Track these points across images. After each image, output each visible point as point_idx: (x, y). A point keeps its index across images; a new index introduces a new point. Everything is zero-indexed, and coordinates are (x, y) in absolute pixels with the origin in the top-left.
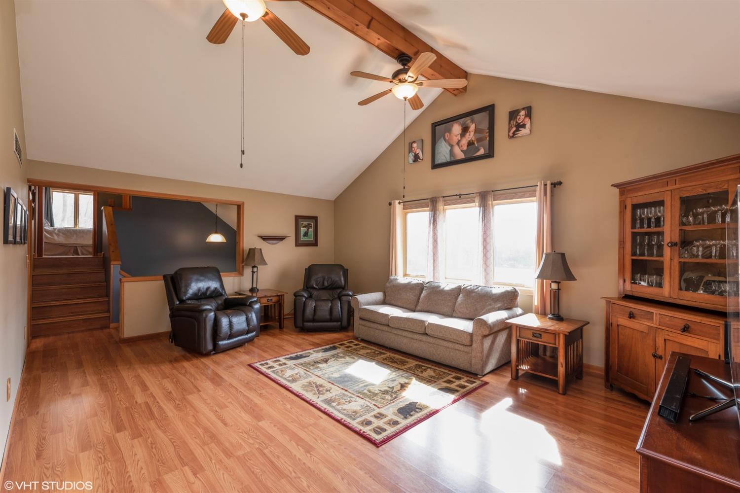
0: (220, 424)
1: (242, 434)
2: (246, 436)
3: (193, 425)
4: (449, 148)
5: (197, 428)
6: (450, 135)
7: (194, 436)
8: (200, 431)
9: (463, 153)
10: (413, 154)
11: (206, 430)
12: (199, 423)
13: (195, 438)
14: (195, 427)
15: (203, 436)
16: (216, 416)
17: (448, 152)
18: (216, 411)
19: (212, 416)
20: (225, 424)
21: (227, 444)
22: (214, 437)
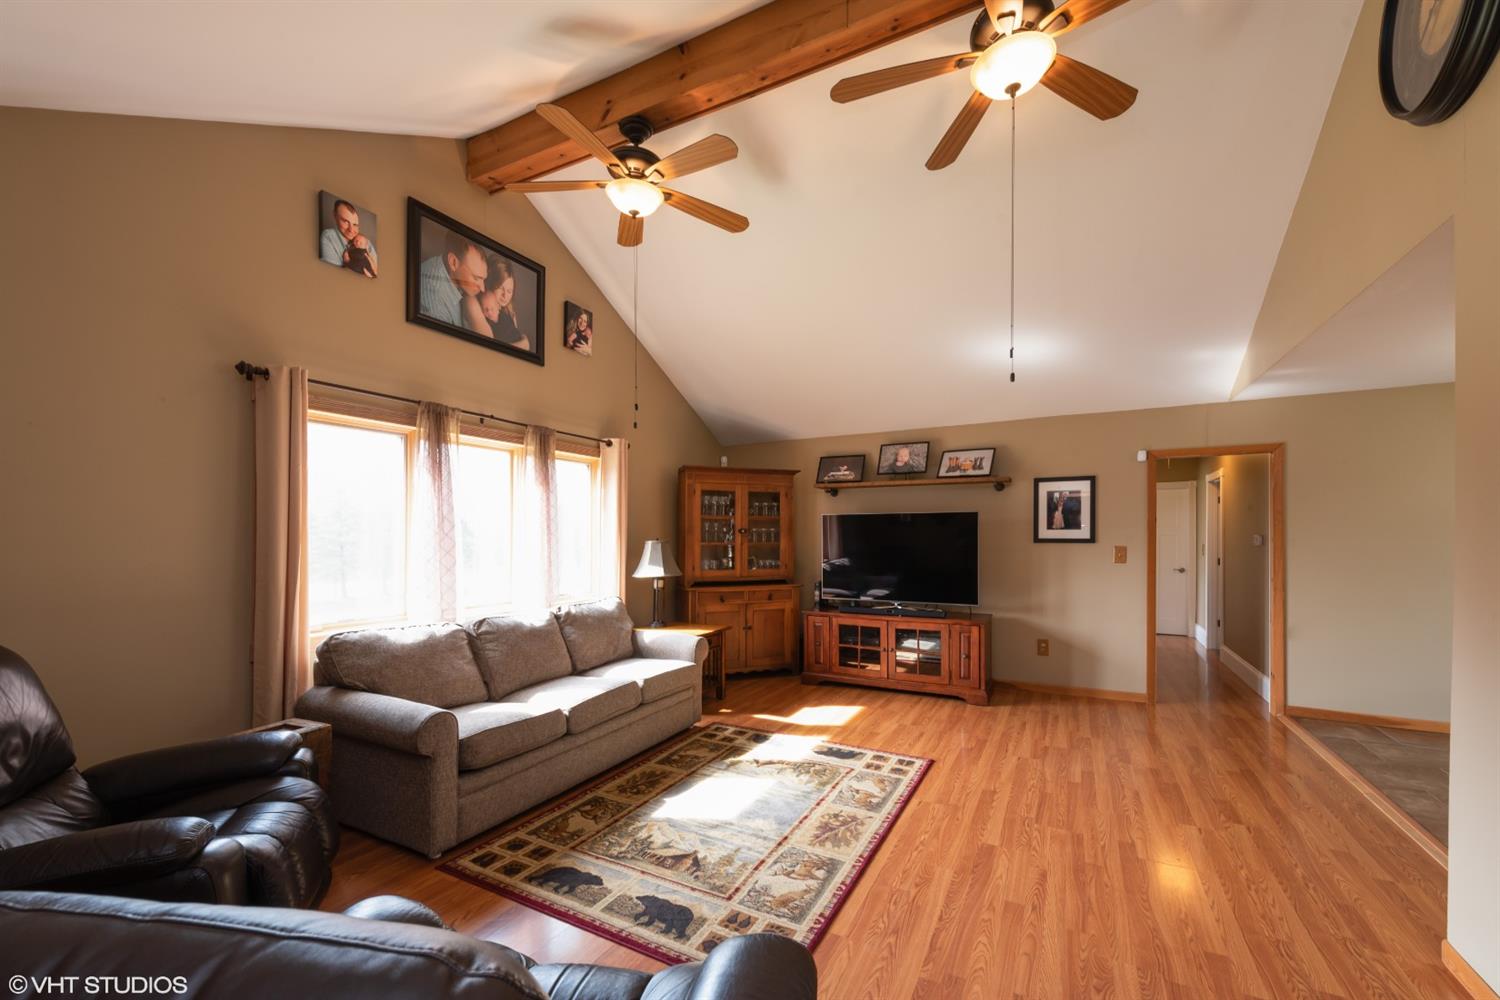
0: (1052, 883)
1: (1038, 848)
2: (1034, 843)
3: (1096, 910)
4: (460, 297)
5: (1093, 900)
6: (461, 264)
7: (1107, 890)
8: (1092, 892)
9: (491, 326)
10: (345, 242)
11: (1081, 886)
12: (1084, 907)
13: (1107, 886)
14: (1095, 905)
15: (1094, 880)
16: (1044, 900)
17: (456, 303)
18: (1034, 908)
19: (1051, 905)
20: (1043, 876)
21: (1069, 849)
22: (1078, 869)
